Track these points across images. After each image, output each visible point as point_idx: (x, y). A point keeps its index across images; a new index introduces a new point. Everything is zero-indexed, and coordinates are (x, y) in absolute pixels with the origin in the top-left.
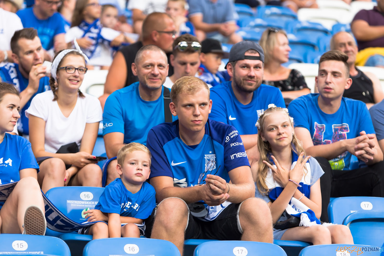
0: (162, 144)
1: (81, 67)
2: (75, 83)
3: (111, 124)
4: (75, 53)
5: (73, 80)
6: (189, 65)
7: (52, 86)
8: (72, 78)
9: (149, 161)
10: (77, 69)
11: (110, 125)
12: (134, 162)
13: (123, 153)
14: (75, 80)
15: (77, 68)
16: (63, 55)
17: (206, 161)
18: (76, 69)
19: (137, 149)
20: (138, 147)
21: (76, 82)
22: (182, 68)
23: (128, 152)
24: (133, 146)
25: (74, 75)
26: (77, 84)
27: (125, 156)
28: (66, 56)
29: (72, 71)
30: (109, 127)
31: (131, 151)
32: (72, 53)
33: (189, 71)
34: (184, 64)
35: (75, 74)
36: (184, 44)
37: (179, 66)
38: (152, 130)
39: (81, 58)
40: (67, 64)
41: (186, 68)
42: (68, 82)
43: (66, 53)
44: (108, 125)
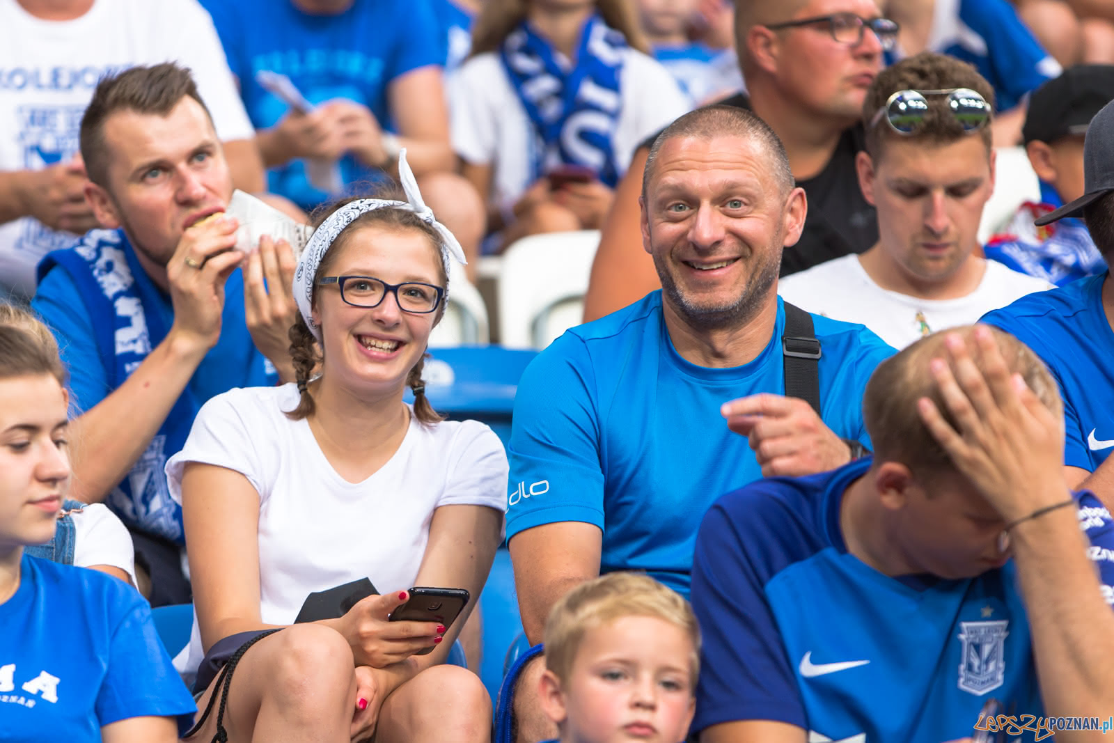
0: (763, 572)
1: (416, 280)
2: (383, 354)
3: (543, 487)
4: (395, 216)
5: (372, 336)
6: (939, 196)
7: (298, 355)
8: (366, 328)
9: (691, 664)
10: (394, 289)
11: (535, 489)
12: (617, 668)
13: (570, 622)
14: (383, 339)
15: (392, 283)
16: (343, 223)
17: (967, 652)
18: (388, 288)
19: (634, 610)
20: (642, 598)
21: (386, 345)
22: (913, 210)
23: (595, 622)
24: (619, 592)
25: (377, 315)
26: (395, 358)
27: (577, 638)
28: (351, 226)
29: (371, 298)
30: (531, 497)
31: (609, 615)
32: (381, 215)
33: (941, 222)
34: (918, 191)
35: (380, 311)
36: (913, 99)
37: (898, 201)
38: (717, 507)
39: (418, 241)
40: (350, 264)
41: (929, 212)
42: (350, 346)
43: (354, 215)
44: (527, 493)
